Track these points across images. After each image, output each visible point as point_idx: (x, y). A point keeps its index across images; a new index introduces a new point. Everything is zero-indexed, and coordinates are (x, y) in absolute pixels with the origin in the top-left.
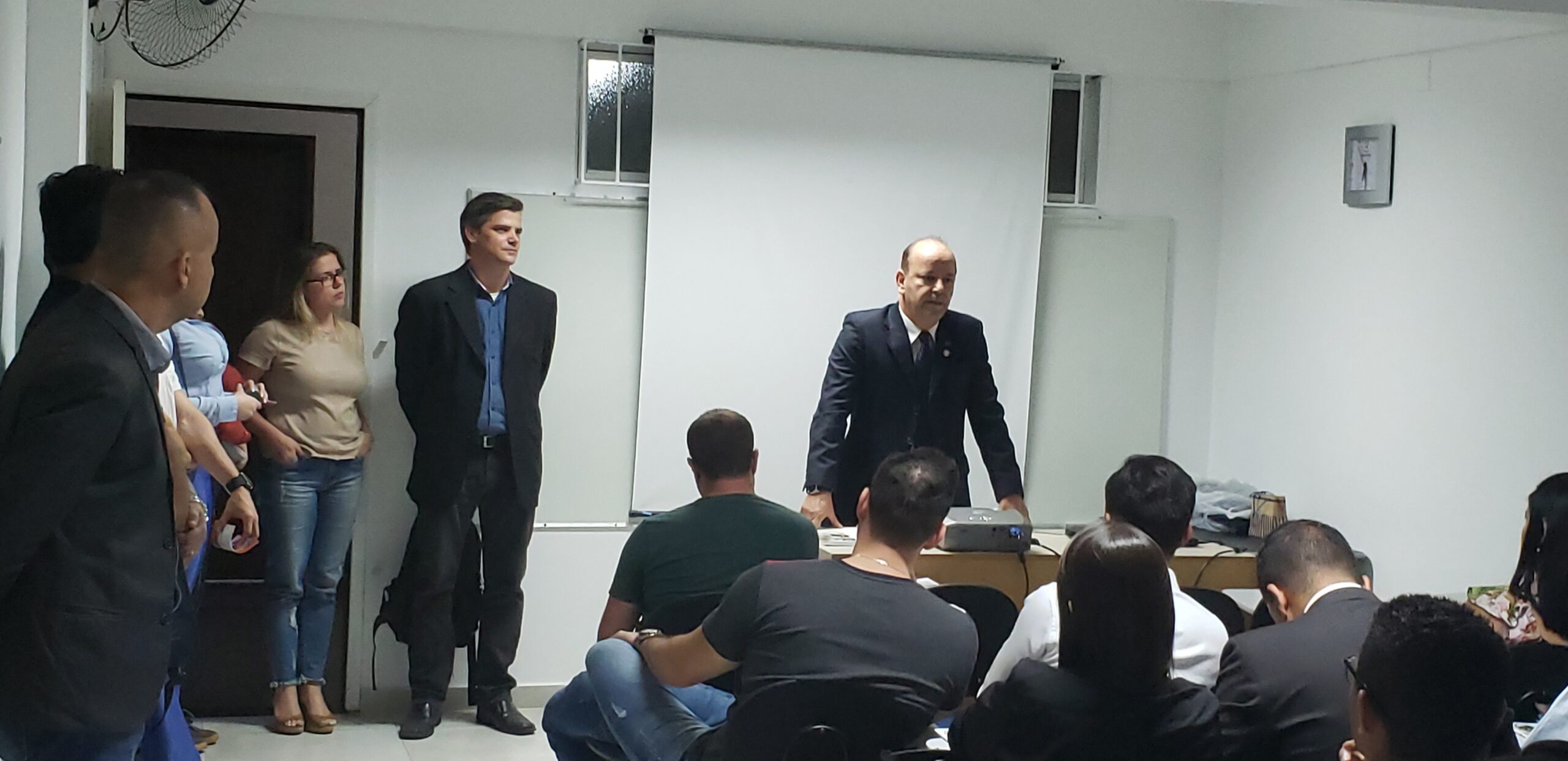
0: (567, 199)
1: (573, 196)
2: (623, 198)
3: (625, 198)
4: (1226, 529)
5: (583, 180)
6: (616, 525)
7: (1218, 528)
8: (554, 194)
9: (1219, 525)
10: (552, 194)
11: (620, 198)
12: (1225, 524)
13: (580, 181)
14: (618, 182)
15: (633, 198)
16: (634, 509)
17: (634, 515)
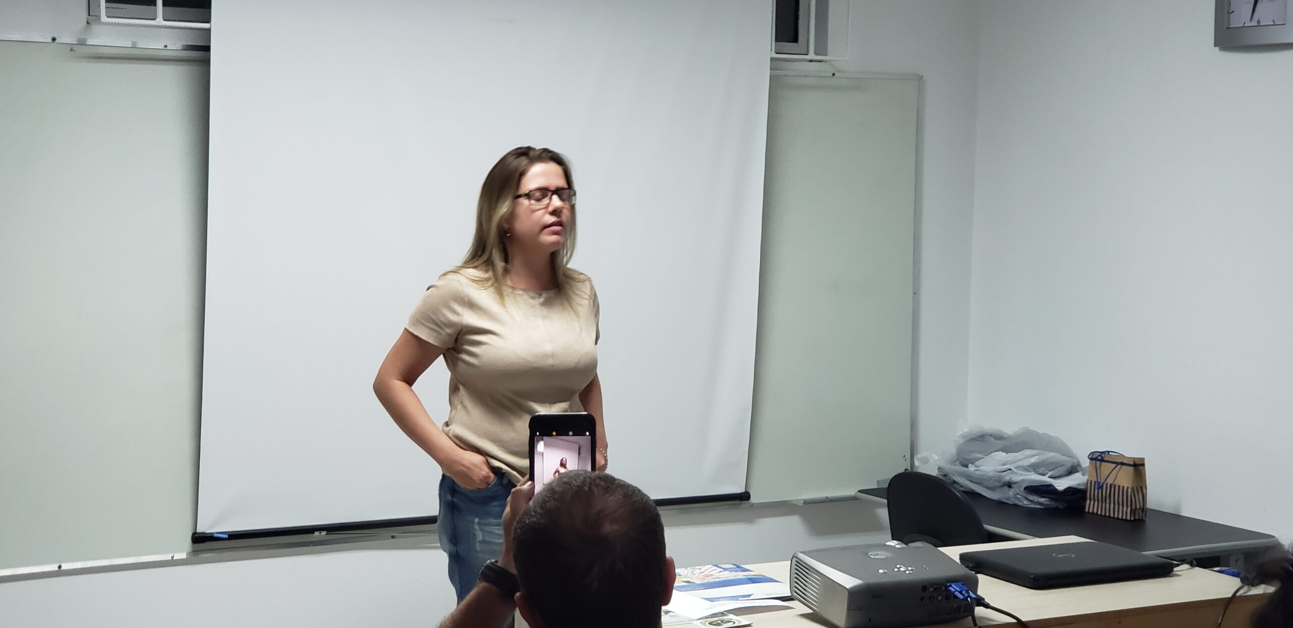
0: (75, 48)
1: (82, 43)
2: (166, 46)
4: (1053, 504)
5: (104, 18)
6: (173, 557)
7: (1040, 504)
8: (54, 39)
9: (1043, 500)
10: (51, 41)
11: (162, 46)
12: (1052, 499)
13: (99, 17)
14: (160, 21)
15: (179, 46)
16: (199, 530)
17: (200, 539)
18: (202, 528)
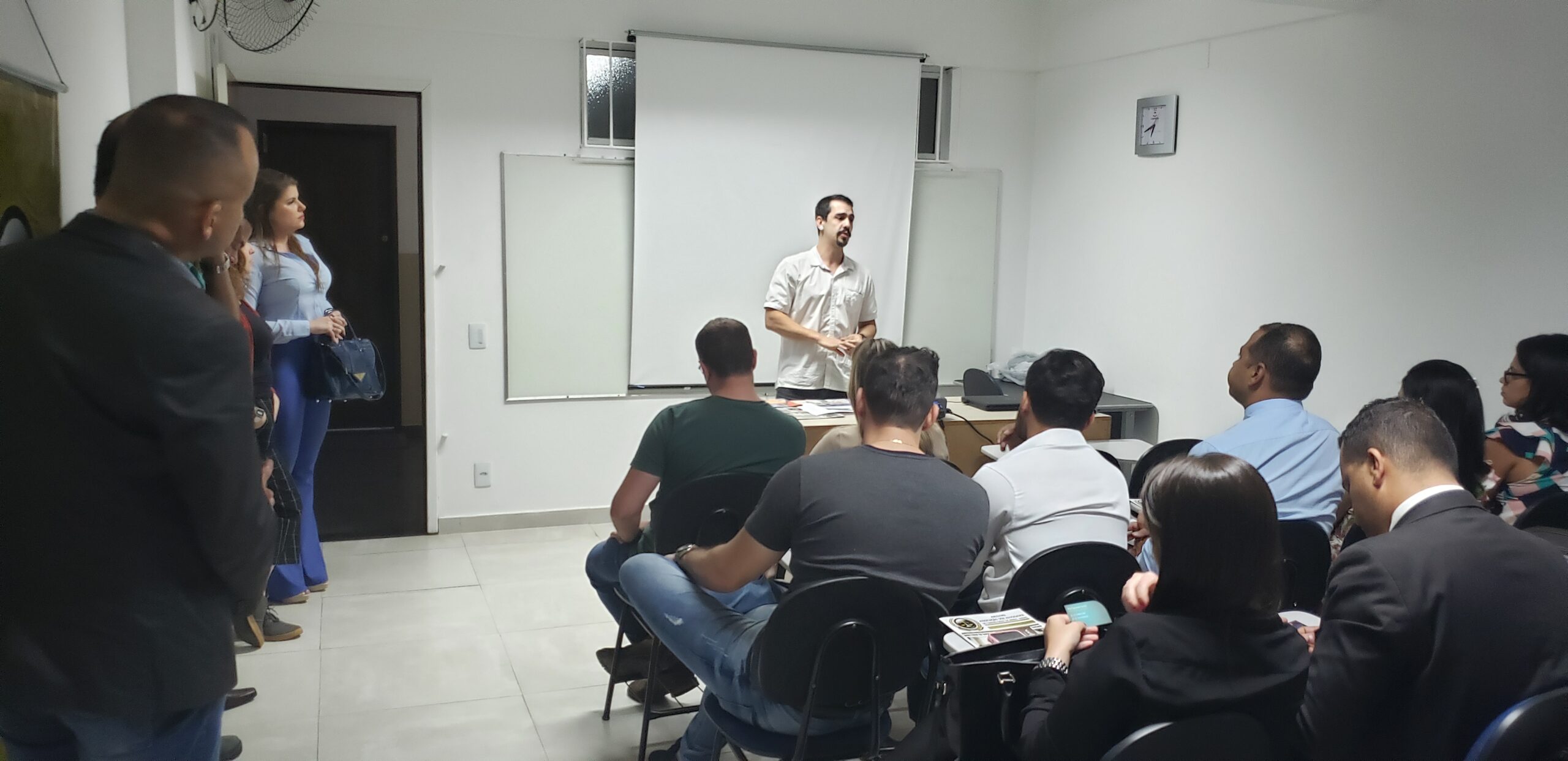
0: (574, 159)
1: (579, 157)
3: (617, 158)
5: (586, 145)
6: (619, 396)
8: (565, 155)
10: (563, 155)
11: (613, 158)
13: (584, 144)
14: (612, 146)
15: (623, 158)
16: (631, 383)
17: (631, 388)
18: (633, 383)
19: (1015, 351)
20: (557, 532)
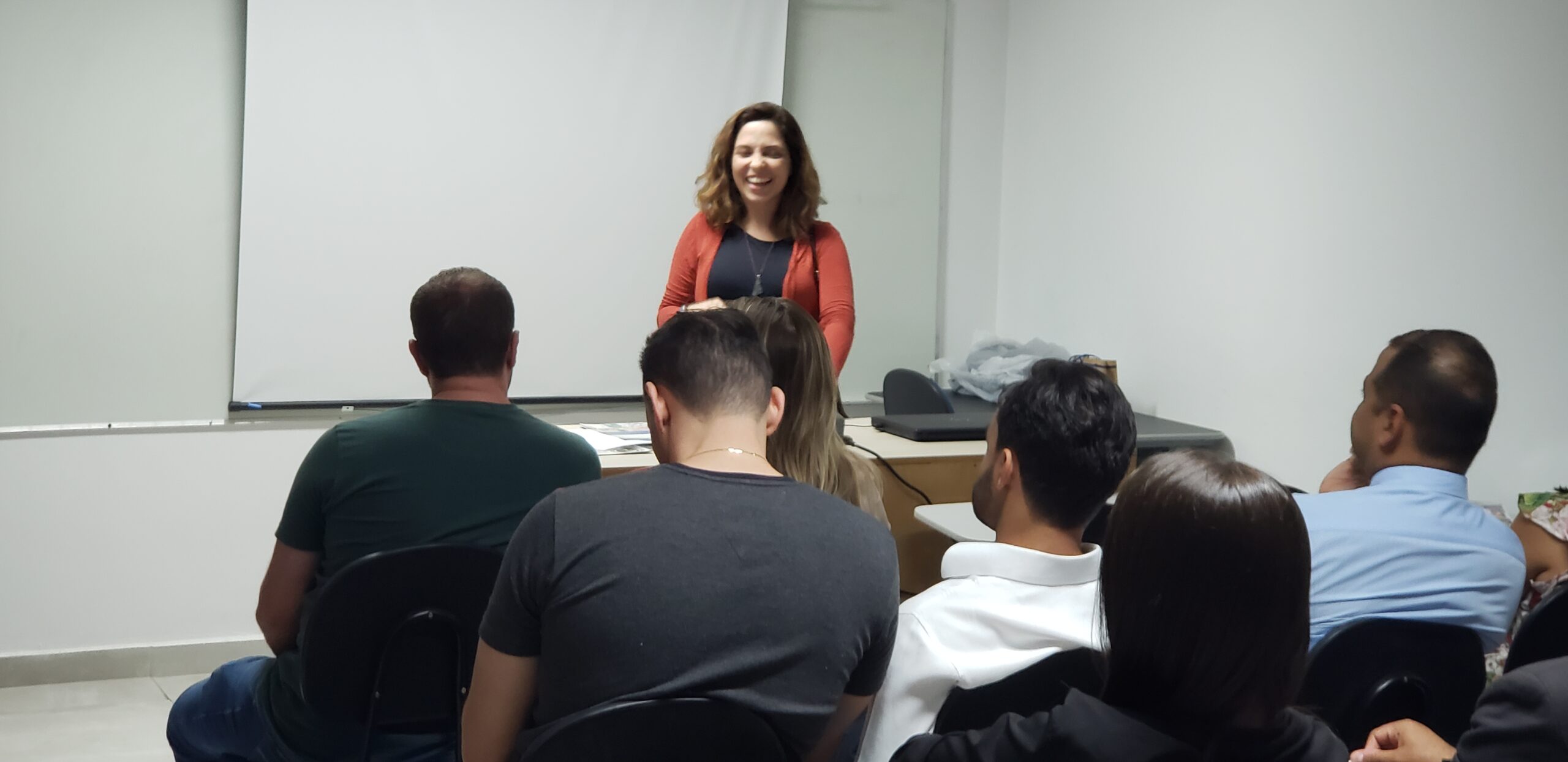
6: (211, 423)
16: (235, 400)
17: (236, 408)
18: (239, 397)
19: (981, 337)
20: (87, 692)
